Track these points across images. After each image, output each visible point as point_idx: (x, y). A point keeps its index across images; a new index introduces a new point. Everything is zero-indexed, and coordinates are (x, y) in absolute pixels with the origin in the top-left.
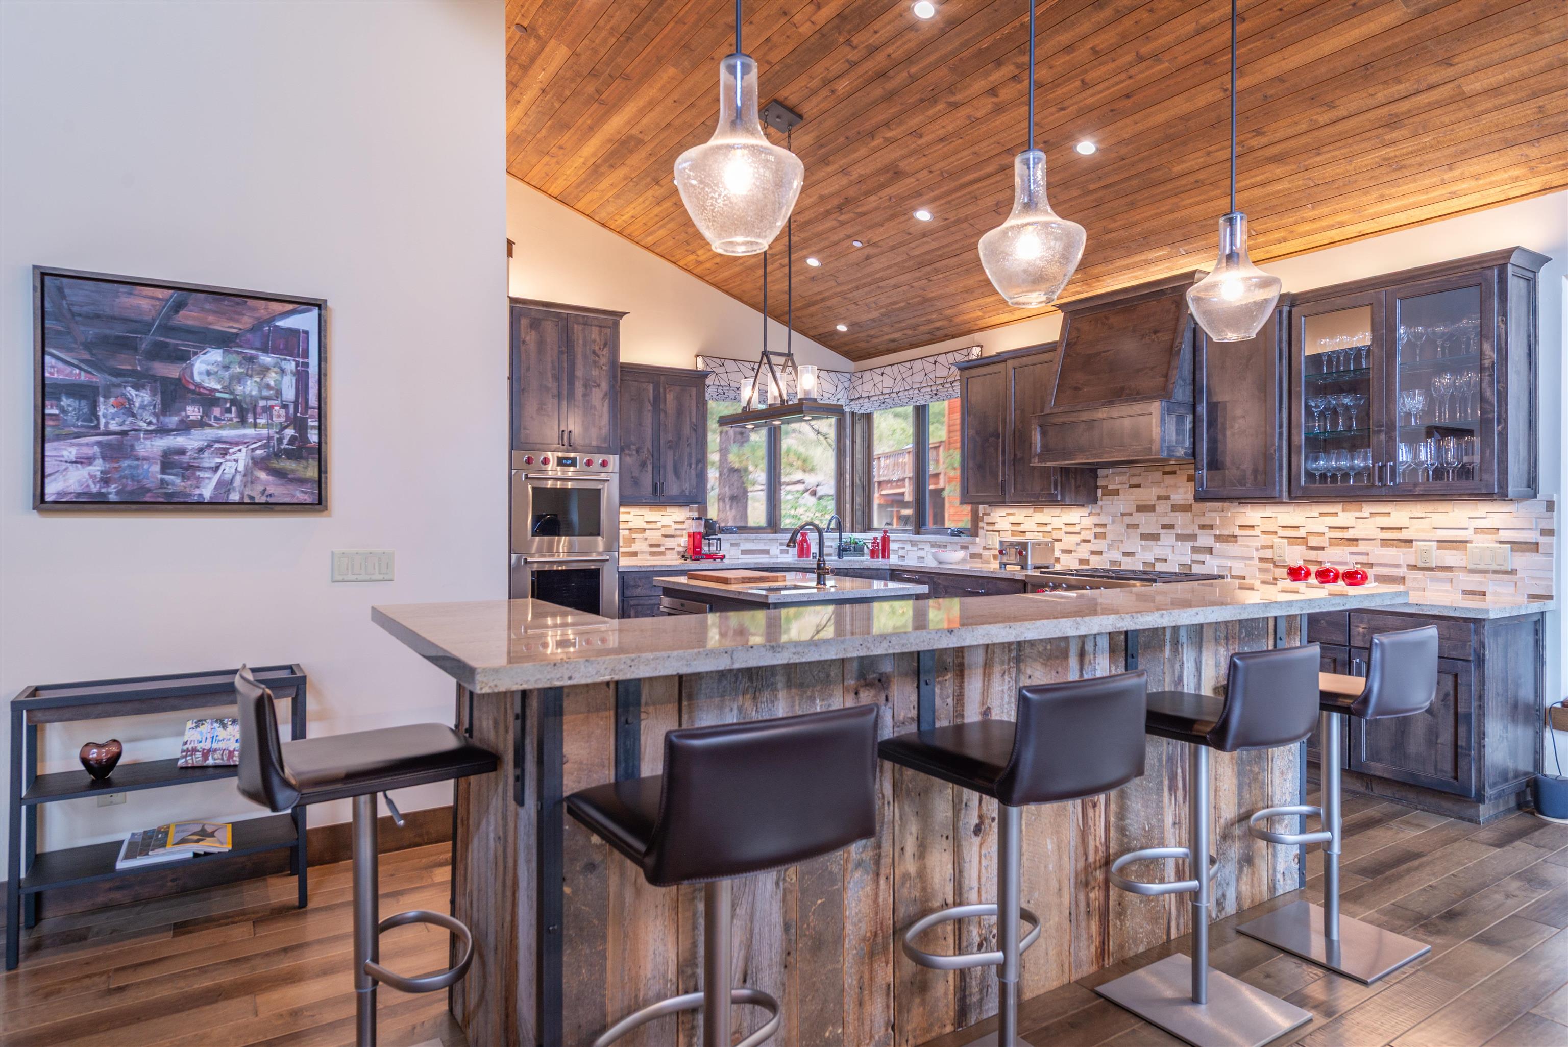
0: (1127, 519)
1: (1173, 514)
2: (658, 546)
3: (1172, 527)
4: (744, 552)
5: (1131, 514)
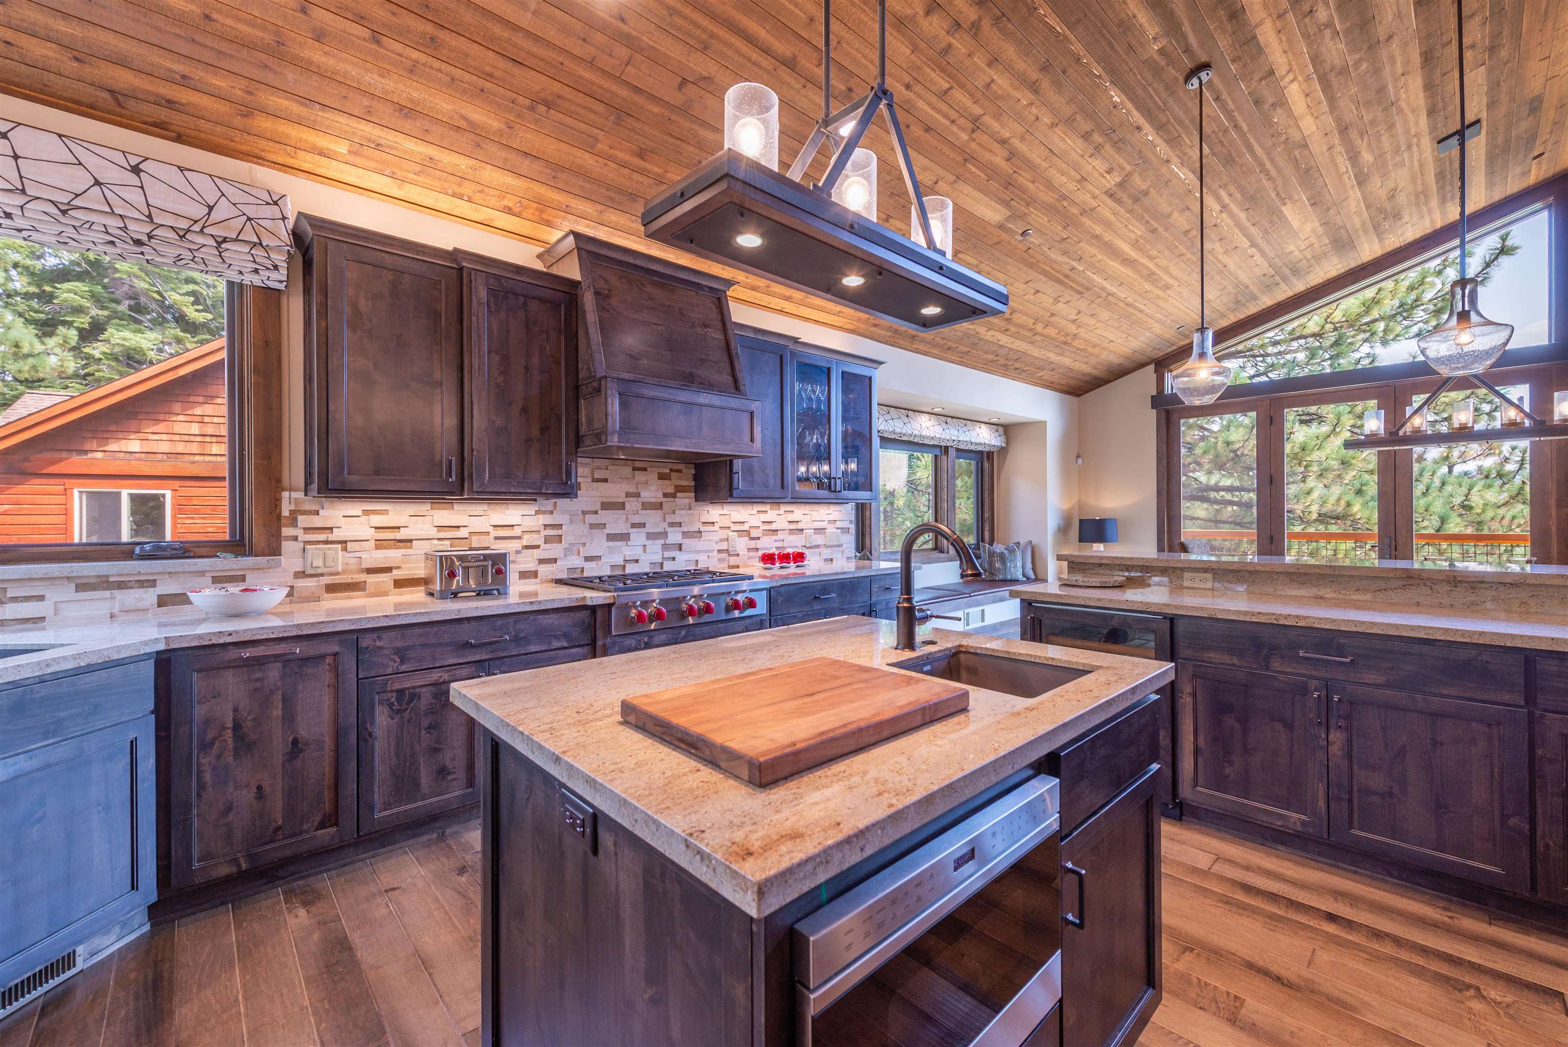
0: (591, 519)
1: (644, 512)
3: (643, 525)
5: (596, 513)
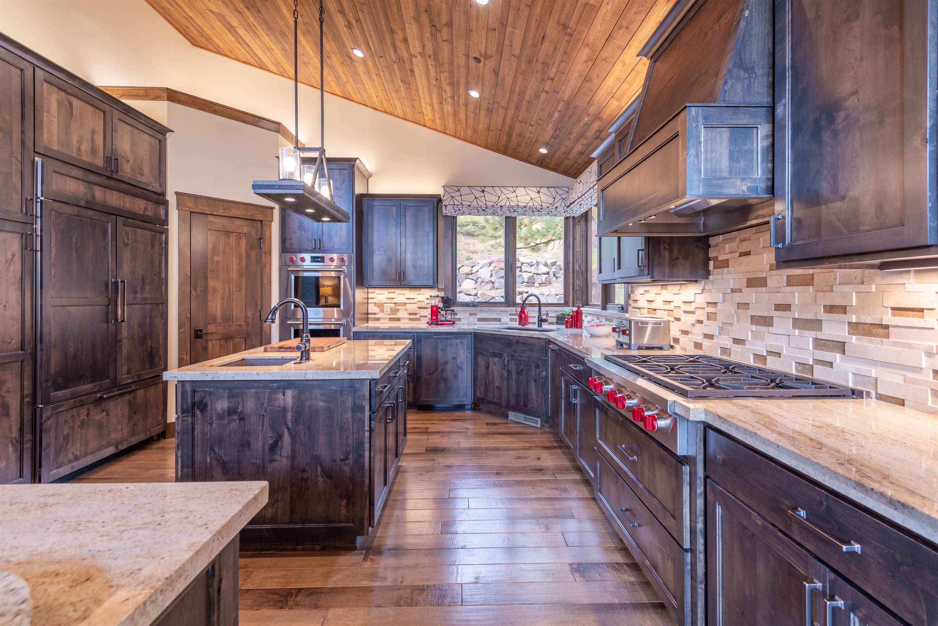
2: (415, 314)
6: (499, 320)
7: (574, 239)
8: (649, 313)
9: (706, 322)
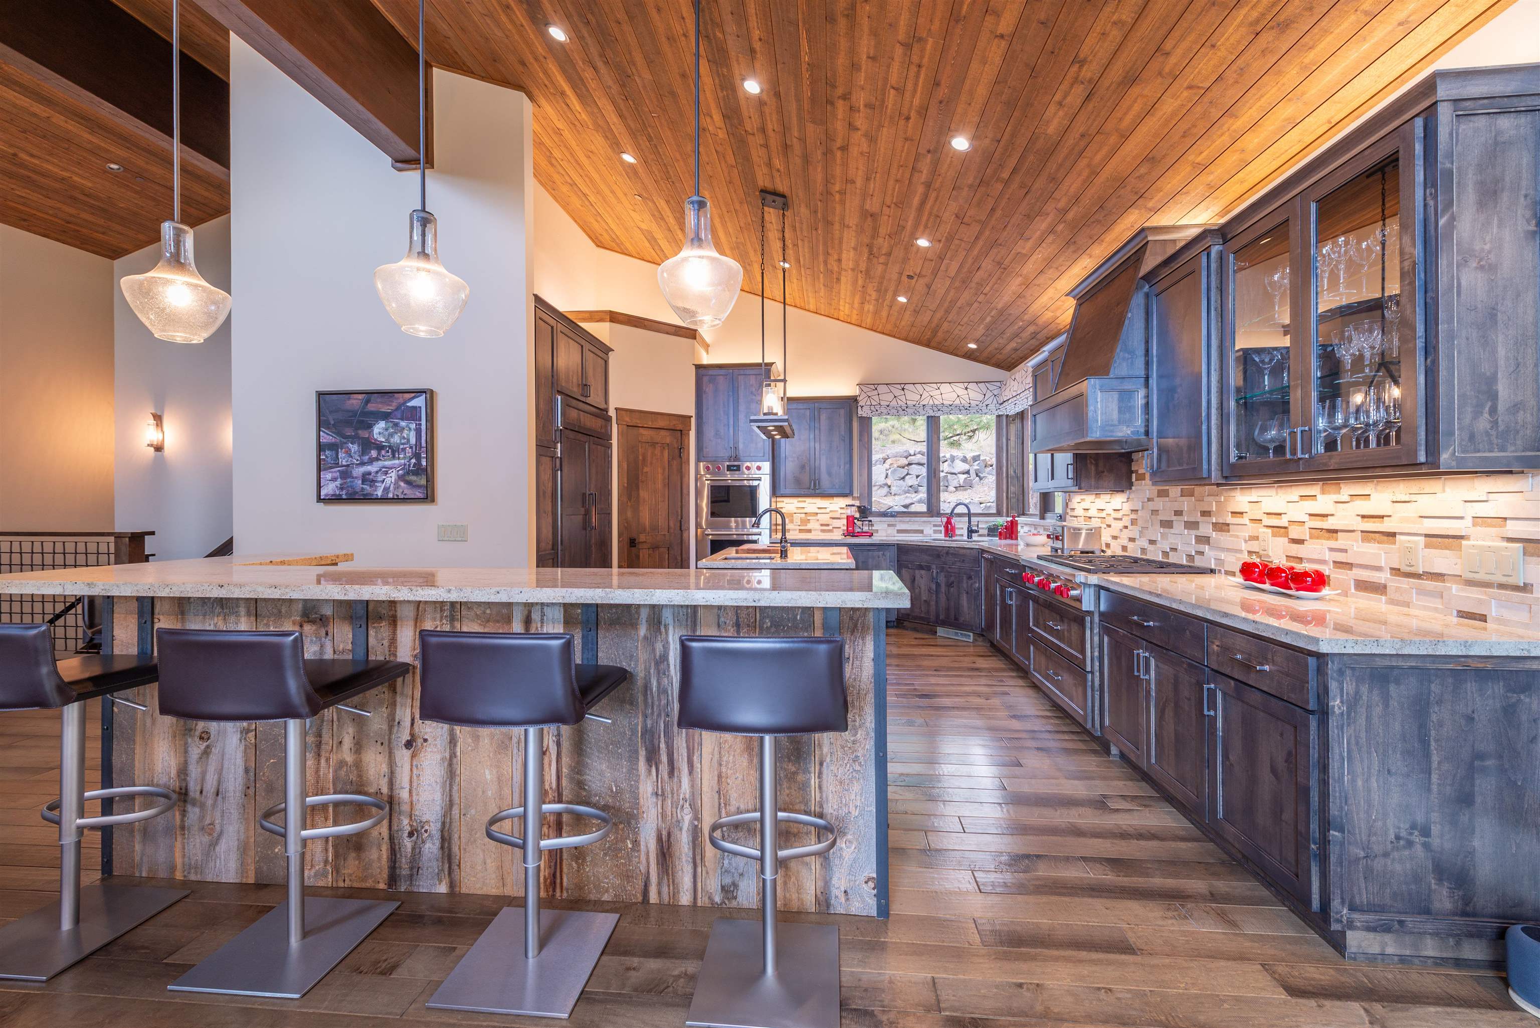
2: (828, 525)
4: (899, 531)
6: (922, 532)
7: (1008, 440)
8: (1085, 521)
9: (1130, 527)
